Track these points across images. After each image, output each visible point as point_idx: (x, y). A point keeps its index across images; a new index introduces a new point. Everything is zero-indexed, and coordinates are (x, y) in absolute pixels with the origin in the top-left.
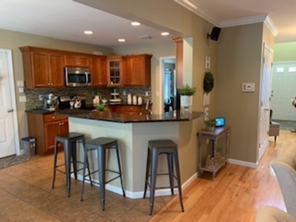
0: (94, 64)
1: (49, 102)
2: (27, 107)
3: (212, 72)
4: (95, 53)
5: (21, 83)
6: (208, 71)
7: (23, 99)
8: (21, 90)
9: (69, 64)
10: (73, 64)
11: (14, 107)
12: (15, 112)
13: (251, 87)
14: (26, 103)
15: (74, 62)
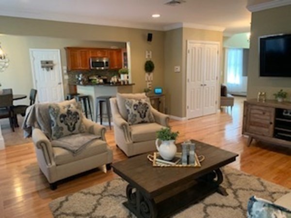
0: (111, 54)
1: (80, 79)
2: (69, 82)
3: (152, 60)
4: (112, 47)
5: (65, 68)
6: (149, 60)
7: (66, 77)
8: (65, 72)
9: (93, 56)
10: (95, 56)
11: (62, 81)
12: (62, 85)
13: (178, 69)
14: (69, 79)
15: (97, 54)
